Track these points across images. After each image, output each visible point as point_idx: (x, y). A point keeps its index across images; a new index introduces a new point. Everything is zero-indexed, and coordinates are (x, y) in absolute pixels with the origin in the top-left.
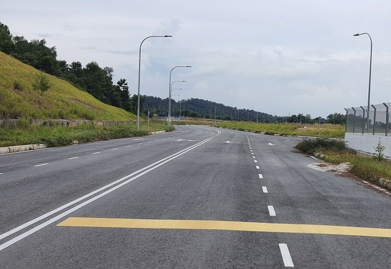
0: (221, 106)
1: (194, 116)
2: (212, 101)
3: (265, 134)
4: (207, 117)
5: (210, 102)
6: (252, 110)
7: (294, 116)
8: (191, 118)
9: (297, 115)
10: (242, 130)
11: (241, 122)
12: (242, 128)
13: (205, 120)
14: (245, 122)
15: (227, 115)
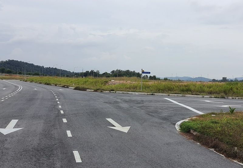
0: (32, 65)
1: (9, 72)
2: (25, 62)
3: (75, 89)
4: (20, 73)
5: (23, 62)
6: (56, 68)
7: (87, 72)
8: (7, 74)
9: (90, 71)
10: (48, 84)
11: (47, 76)
12: (48, 82)
13: (18, 76)
14: (51, 77)
15: (36, 72)
